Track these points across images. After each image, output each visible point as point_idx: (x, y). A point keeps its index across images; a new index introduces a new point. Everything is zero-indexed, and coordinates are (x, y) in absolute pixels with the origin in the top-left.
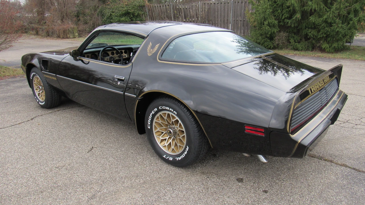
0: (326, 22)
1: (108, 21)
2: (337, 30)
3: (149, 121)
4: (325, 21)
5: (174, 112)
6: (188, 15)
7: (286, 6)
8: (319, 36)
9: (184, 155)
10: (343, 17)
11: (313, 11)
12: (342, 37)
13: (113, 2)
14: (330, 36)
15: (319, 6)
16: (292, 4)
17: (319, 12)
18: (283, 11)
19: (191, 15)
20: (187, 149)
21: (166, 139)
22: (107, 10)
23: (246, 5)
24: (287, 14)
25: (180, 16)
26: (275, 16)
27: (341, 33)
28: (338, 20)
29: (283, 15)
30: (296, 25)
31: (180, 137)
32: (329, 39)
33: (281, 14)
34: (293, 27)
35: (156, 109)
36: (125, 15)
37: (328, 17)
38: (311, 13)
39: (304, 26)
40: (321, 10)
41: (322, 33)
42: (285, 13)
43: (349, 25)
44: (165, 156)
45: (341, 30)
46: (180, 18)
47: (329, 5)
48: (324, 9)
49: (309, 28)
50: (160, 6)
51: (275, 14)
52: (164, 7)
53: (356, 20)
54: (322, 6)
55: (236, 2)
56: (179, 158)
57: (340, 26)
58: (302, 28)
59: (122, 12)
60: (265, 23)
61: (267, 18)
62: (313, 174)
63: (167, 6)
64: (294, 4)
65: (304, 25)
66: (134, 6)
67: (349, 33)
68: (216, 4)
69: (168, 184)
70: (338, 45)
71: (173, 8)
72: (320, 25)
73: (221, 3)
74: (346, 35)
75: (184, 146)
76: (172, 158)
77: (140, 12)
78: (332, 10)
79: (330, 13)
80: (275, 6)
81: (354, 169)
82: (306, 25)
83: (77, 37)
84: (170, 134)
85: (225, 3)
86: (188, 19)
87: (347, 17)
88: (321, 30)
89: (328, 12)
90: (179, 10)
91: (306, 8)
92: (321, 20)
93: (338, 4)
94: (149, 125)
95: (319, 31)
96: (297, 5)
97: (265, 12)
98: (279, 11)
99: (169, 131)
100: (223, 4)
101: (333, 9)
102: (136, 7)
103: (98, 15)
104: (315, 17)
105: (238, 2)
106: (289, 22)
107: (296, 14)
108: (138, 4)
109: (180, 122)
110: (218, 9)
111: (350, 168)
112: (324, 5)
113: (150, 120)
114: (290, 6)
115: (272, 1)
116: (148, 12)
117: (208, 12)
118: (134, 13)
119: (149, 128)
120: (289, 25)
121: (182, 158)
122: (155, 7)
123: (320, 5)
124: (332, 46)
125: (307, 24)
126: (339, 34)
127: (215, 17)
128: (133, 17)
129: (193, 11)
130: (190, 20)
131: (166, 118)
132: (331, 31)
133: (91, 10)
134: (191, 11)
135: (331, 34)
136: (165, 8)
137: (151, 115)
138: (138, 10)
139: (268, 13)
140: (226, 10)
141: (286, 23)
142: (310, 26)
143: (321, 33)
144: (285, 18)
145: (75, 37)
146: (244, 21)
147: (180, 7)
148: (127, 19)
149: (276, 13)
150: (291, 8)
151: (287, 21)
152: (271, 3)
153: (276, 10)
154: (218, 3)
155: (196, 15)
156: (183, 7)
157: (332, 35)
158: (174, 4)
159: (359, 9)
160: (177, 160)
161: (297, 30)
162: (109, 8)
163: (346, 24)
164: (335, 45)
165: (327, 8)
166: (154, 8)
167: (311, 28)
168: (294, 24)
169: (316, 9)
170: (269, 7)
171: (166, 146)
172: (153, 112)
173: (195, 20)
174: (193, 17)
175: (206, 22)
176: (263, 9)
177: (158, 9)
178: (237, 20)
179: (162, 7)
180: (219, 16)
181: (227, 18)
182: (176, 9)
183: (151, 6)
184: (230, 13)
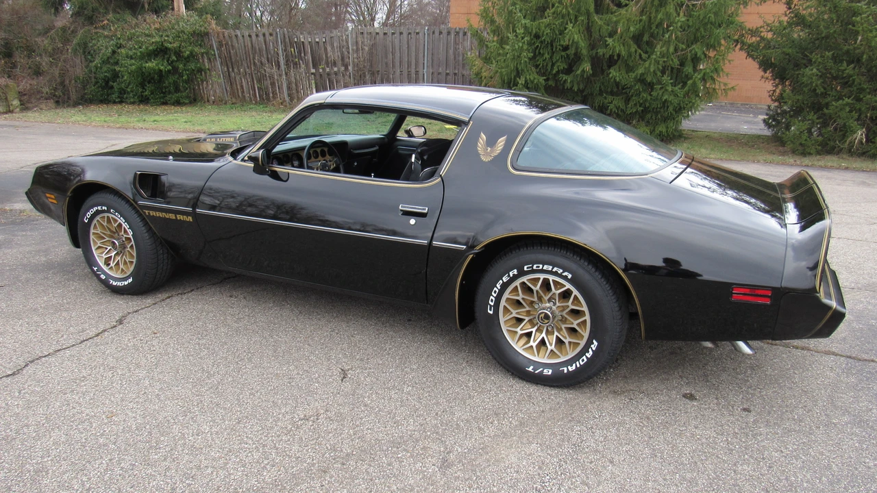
0: (641, 80)
1: (105, 69)
2: (665, 98)
3: (491, 297)
4: (639, 79)
5: (565, 274)
6: (320, 59)
7: (560, 45)
8: (628, 110)
9: (583, 360)
10: (672, 71)
11: (616, 58)
12: (674, 113)
13: (118, 20)
14: (650, 111)
15: (626, 47)
16: (573, 40)
17: (626, 61)
18: (554, 57)
19: (329, 60)
20: (592, 346)
21: (532, 332)
22: (102, 42)
23: (457, 40)
24: (562, 62)
25: (302, 60)
26: (537, 66)
27: (672, 104)
28: (665, 77)
29: (553, 65)
30: (581, 87)
31: (573, 324)
32: (649, 116)
33: (551, 64)
34: (576, 90)
35: (515, 271)
36: (156, 56)
37: (647, 71)
38: (612, 61)
39: (598, 89)
40: (631, 56)
41: (635, 105)
42: (557, 61)
43: (686, 88)
44: (532, 367)
45: (671, 98)
46: (303, 66)
47: (645, 46)
48: (638, 54)
49: (607, 93)
50: (250, 36)
51: (538, 63)
52: (261, 38)
53: (699, 77)
54: (634, 48)
55: (436, 32)
56: (569, 367)
57: (670, 88)
58: (592, 94)
59: (147, 48)
60: (520, 82)
61: (522, 70)
62: (796, 372)
63: (267, 35)
64: (577, 43)
65: (597, 86)
66: (179, 32)
67: (687, 104)
68: (389, 34)
69: (570, 421)
70: (667, 128)
71: (284, 41)
72: (631, 88)
73: (401, 33)
74: (680, 109)
75: (583, 343)
76: (551, 371)
77: (196, 49)
78: (654, 57)
79: (650, 64)
80: (538, 46)
81: (850, 357)
82: (600, 87)
83: (18, 109)
84: (546, 321)
85: (410, 33)
86: (323, 69)
87: (679, 71)
88: (634, 98)
89: (645, 61)
90: (301, 46)
91: (601, 51)
92: (633, 77)
93: (665, 44)
94: (491, 306)
95: (627, 100)
96: (583, 45)
97: (519, 57)
98: (547, 56)
99: (543, 315)
100: (405, 35)
101: (656, 55)
102: (186, 37)
103: (75, 51)
104: (619, 71)
105: (441, 33)
106: (569, 81)
107: (580, 64)
108: (188, 29)
109: (575, 292)
110: (393, 48)
111: (841, 356)
112: (636, 47)
113: (495, 295)
114: (570, 47)
115: (531, 35)
116: (217, 49)
117: (371, 53)
118: (180, 51)
119: (491, 312)
120: (568, 85)
121: (578, 366)
122: (236, 36)
123: (629, 46)
124: (654, 130)
125: (603, 84)
126: (668, 107)
127: (386, 64)
128: (176, 61)
129: (333, 52)
130: (328, 70)
131: (537, 288)
132: (651, 99)
133: (53, 39)
134: (329, 49)
135: (653, 106)
136: (263, 41)
137: (498, 286)
138: (191, 44)
139: (526, 59)
140: (414, 49)
141: (562, 82)
142: (609, 90)
143: (631, 103)
144: (558, 72)
145: (11, 109)
146: (455, 74)
147: (302, 40)
148: (162, 65)
149: (538, 60)
150: (572, 51)
151: (565, 77)
152: (529, 39)
153: (540, 53)
154: (393, 34)
155: (343, 59)
156: (310, 40)
157: (654, 108)
158: (286, 32)
159: (703, 56)
160: (566, 371)
161: (582, 97)
162: (106, 37)
163: (680, 86)
164: (662, 128)
165: (642, 53)
166: (235, 40)
167: (612, 93)
168: (578, 84)
169: (623, 53)
170: (525, 47)
171: (532, 346)
172: (505, 279)
173: (339, 70)
174: (335, 64)
175: (365, 77)
176: (513, 50)
177: (244, 42)
178: (439, 74)
179: (254, 37)
180: (397, 64)
181: (416, 68)
182: (290, 43)
183: (226, 34)
184: (421, 55)
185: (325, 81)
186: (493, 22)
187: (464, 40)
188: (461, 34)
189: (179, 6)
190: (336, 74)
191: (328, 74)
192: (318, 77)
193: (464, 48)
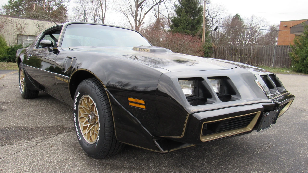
6: (242, 54)
19: (245, 54)
23: (285, 48)
25: (237, 54)
50: (223, 48)
52: (226, 48)
55: (278, 47)
68: (263, 47)
71: (232, 49)
73: (267, 47)
77: (208, 51)
100: (268, 48)
102: (206, 48)
105: (280, 47)
110: (264, 51)
116: (214, 51)
117: (258, 52)
122: (219, 48)
127: (262, 55)
130: (244, 56)
134: (245, 51)
140: (271, 51)
146: (283, 58)
147: (238, 49)
154: (265, 47)
155: (249, 54)
156: (240, 49)
158: (233, 47)
173: (247, 56)
174: (246, 55)
175: (255, 58)
176: (305, 51)
177: (221, 49)
178: (278, 58)
179: (224, 48)
180: (265, 55)
181: (271, 56)
182: (234, 49)
183: (217, 47)
184: (273, 53)
185: (243, 60)
186: (298, 44)
187: (287, 49)
188: (286, 47)
189: (203, 41)
190: (246, 57)
191: (244, 58)
192: (241, 58)
193: (287, 51)
